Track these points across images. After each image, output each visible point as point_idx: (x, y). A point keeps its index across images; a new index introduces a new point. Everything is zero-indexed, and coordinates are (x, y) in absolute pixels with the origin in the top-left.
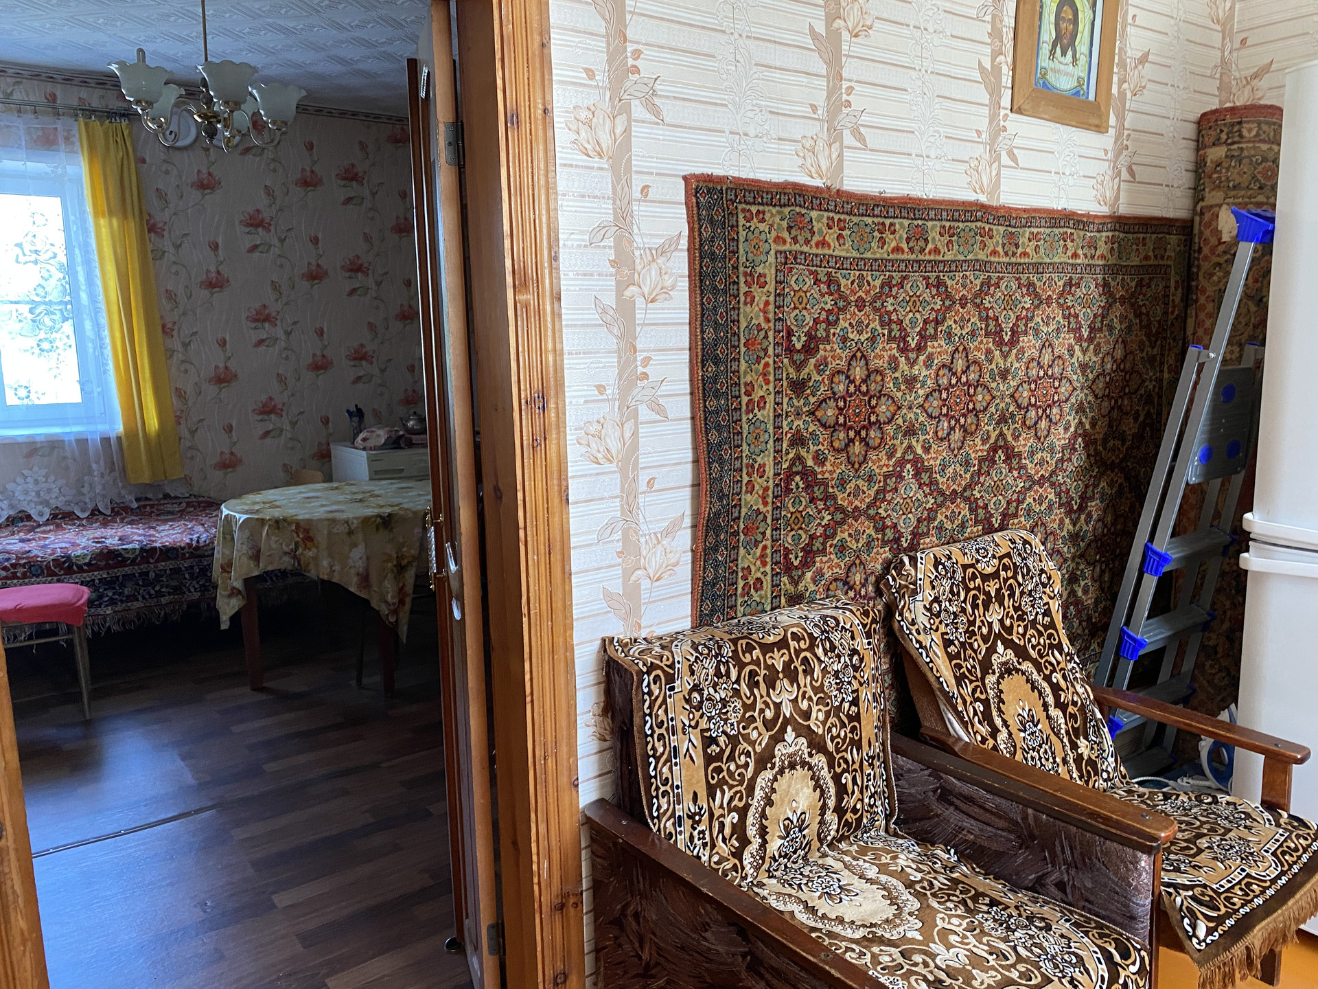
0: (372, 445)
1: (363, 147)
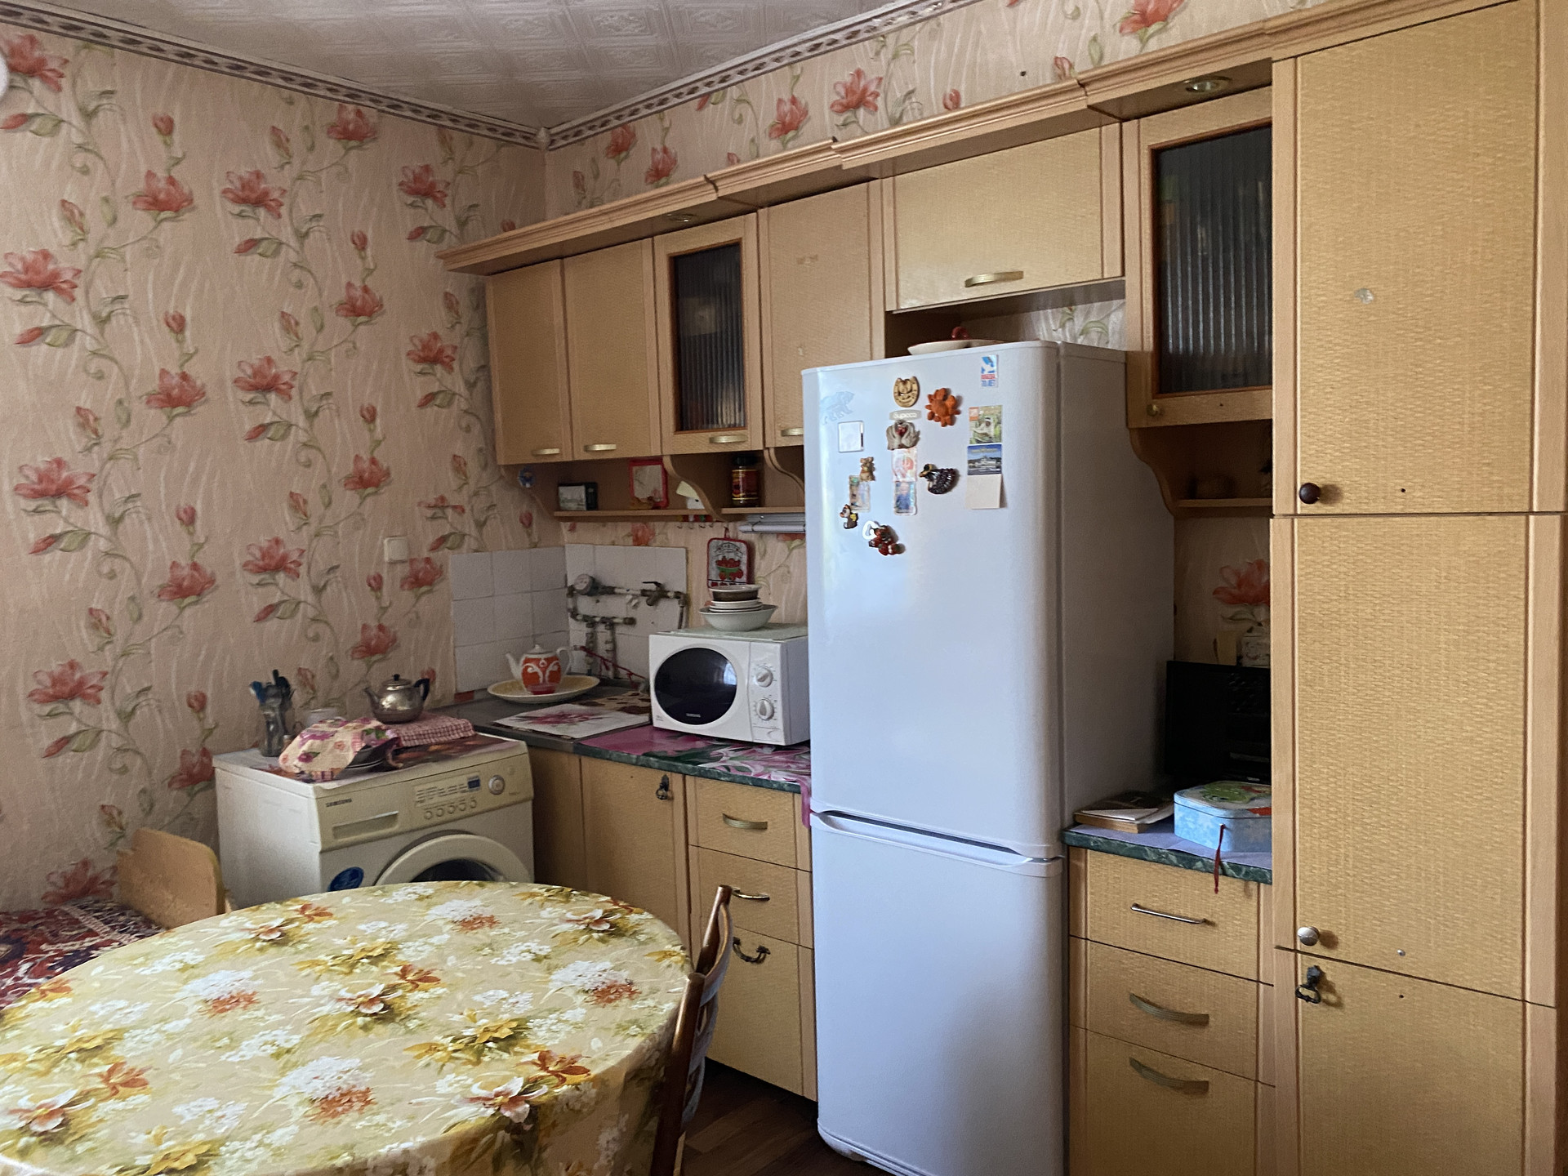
0: (327, 769)
1: (280, 140)
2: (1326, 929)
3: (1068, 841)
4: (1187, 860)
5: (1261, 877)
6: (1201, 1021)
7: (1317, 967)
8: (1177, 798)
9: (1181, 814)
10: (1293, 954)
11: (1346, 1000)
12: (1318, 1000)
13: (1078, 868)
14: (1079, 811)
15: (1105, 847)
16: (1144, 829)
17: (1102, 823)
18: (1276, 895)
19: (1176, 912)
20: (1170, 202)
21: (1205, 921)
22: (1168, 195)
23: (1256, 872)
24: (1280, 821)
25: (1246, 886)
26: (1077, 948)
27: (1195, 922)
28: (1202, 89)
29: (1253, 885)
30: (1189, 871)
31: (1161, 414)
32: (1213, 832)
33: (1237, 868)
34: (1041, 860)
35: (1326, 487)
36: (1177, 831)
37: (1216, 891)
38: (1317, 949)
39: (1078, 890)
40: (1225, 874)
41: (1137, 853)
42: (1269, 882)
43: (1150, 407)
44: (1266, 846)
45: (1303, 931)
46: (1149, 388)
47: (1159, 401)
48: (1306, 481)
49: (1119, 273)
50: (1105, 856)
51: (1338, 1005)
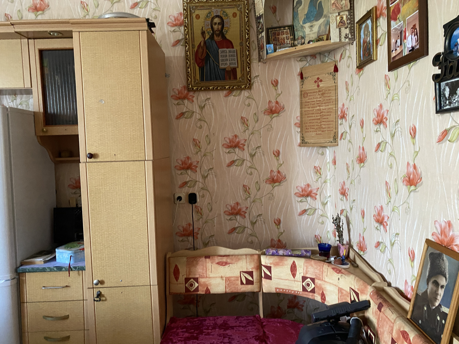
2: (101, 279)
3: (18, 271)
4: (60, 269)
5: (83, 269)
6: (66, 317)
7: (99, 291)
8: (56, 250)
9: (58, 255)
10: (92, 289)
11: (108, 298)
12: (100, 300)
13: (23, 280)
14: (23, 260)
15: (32, 270)
16: (45, 262)
17: (31, 263)
18: (87, 273)
19: (57, 286)
20: (46, 67)
21: (67, 286)
22: (45, 64)
23: (81, 268)
24: (87, 251)
25: (79, 272)
26: (24, 306)
27: (63, 287)
28: (54, 35)
29: (81, 272)
30: (61, 272)
31: (47, 131)
32: (68, 258)
33: (75, 268)
34: (9, 280)
35: (95, 154)
36: (57, 261)
37: (69, 276)
38: (99, 285)
39: (23, 287)
40: (72, 270)
41: (43, 270)
42: (85, 270)
43: (43, 130)
44: (83, 260)
45: (95, 282)
46: (43, 124)
47: (46, 128)
48: (89, 152)
49: (30, 86)
50: (32, 274)
51: (106, 300)
